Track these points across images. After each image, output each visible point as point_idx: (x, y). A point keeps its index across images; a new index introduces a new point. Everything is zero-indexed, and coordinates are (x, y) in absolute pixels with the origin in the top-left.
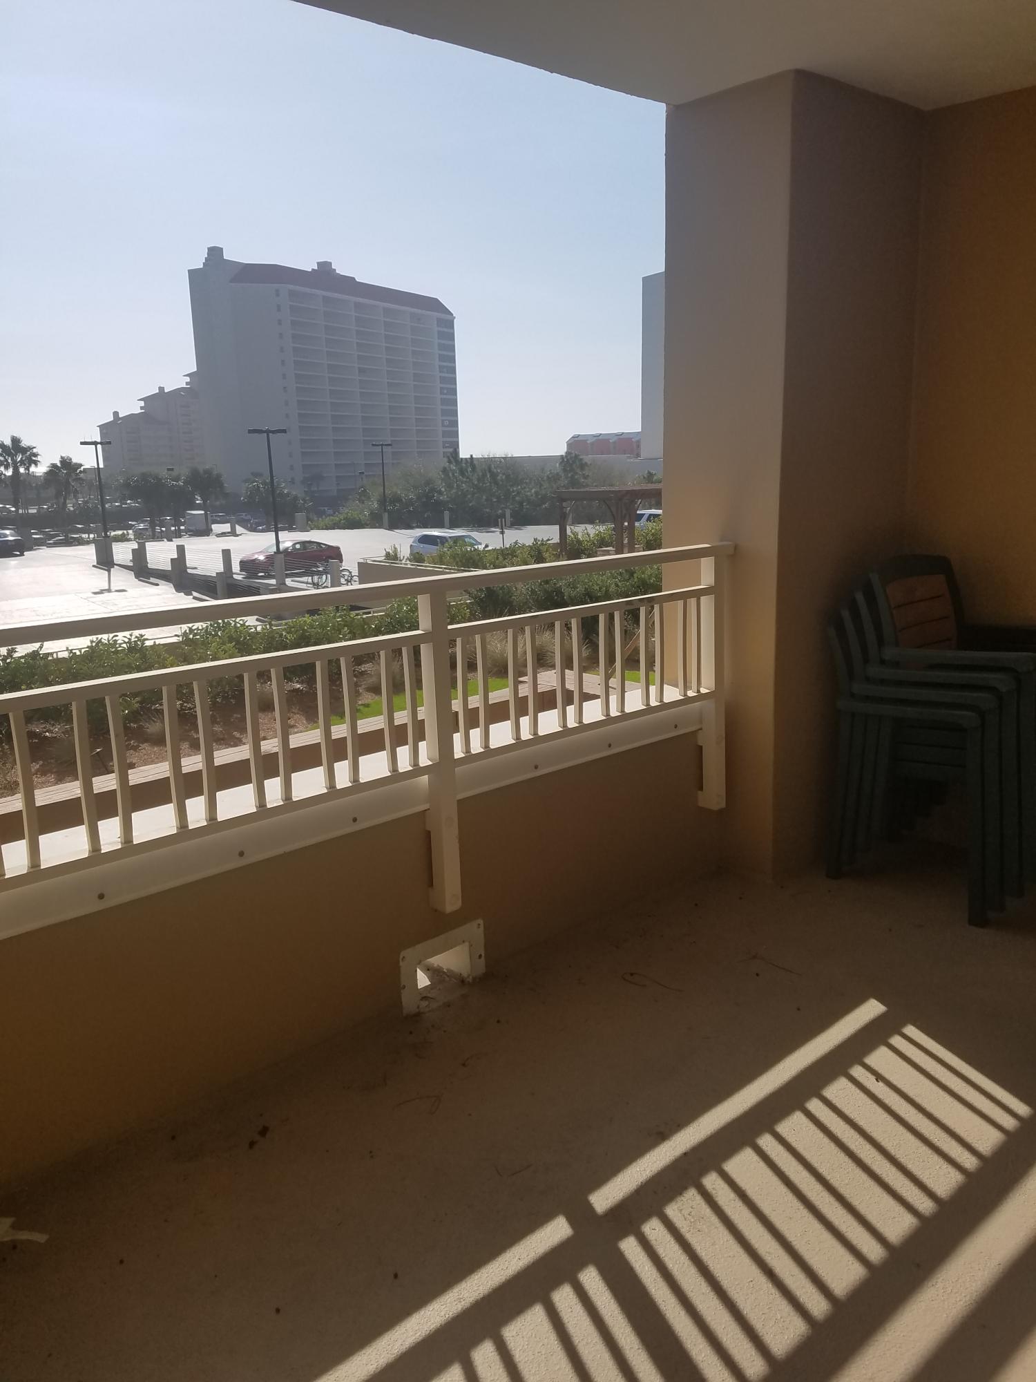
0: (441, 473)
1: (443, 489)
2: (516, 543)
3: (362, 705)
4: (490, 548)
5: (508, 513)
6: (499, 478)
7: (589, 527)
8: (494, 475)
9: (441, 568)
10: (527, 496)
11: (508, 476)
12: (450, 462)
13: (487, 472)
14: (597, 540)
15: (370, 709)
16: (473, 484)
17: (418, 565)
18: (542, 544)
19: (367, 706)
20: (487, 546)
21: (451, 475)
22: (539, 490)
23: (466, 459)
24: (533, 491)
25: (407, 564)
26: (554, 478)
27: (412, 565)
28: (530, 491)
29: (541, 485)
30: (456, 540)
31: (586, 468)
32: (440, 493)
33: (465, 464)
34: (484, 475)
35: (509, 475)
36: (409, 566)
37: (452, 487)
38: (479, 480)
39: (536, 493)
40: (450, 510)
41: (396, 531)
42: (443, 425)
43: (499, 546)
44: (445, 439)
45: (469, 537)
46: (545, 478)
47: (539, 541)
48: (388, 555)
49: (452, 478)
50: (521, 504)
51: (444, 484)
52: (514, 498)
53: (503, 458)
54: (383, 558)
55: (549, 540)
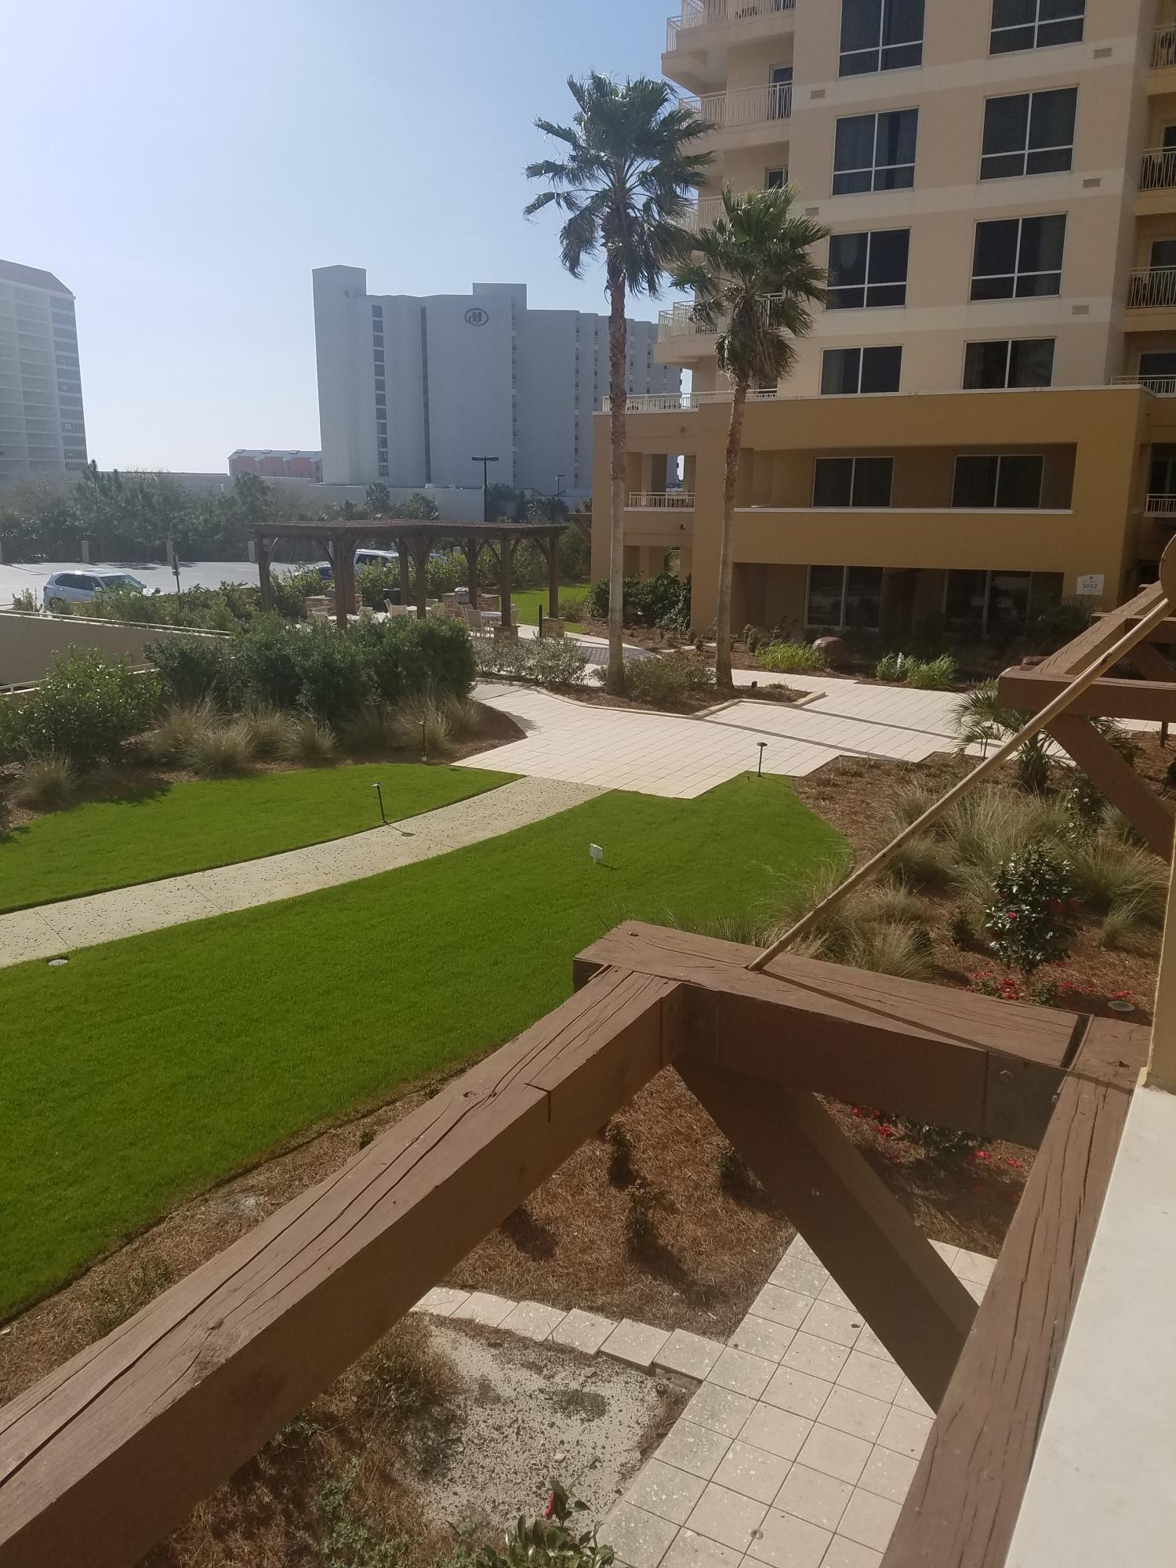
0: (75, 492)
1: (78, 513)
2: (197, 587)
3: (15, 829)
4: (162, 593)
5: (170, 545)
6: (154, 500)
7: (292, 567)
8: (147, 497)
9: (100, 622)
10: (193, 524)
11: (166, 499)
12: (87, 478)
13: (139, 493)
14: (303, 586)
15: (30, 836)
16: (120, 506)
17: (64, 618)
18: (233, 590)
19: (24, 830)
20: (158, 591)
21: (88, 494)
22: (208, 517)
23: (108, 473)
24: (201, 518)
25: (46, 616)
26: (228, 503)
27: (54, 617)
28: (197, 518)
29: (212, 512)
30: (110, 581)
31: (269, 492)
32: (74, 516)
33: (108, 481)
34: (134, 497)
35: (168, 497)
36: (50, 618)
37: (91, 510)
38: (127, 502)
39: (206, 521)
40: (88, 538)
41: (16, 565)
42: (64, 430)
43: (173, 590)
44: (67, 447)
45: (128, 577)
46: (216, 502)
47: (228, 585)
48: (18, 603)
49: (90, 499)
50: (185, 534)
51: (79, 506)
52: (175, 526)
53: (155, 473)
54: (12, 607)
55: (241, 585)
